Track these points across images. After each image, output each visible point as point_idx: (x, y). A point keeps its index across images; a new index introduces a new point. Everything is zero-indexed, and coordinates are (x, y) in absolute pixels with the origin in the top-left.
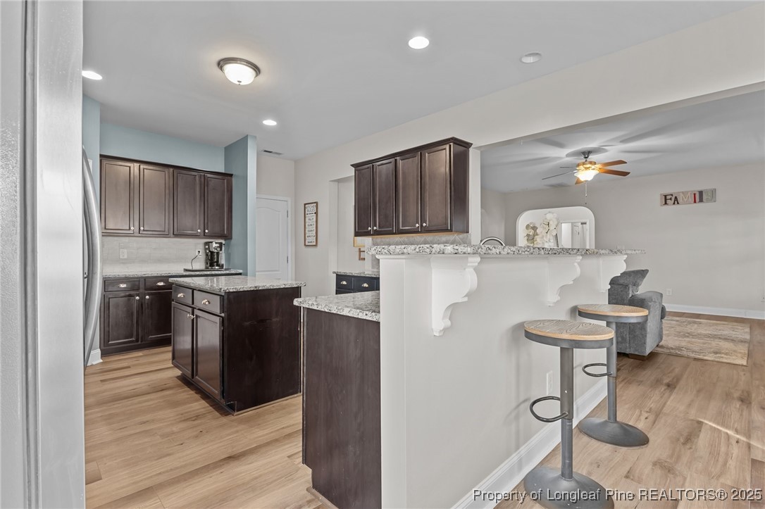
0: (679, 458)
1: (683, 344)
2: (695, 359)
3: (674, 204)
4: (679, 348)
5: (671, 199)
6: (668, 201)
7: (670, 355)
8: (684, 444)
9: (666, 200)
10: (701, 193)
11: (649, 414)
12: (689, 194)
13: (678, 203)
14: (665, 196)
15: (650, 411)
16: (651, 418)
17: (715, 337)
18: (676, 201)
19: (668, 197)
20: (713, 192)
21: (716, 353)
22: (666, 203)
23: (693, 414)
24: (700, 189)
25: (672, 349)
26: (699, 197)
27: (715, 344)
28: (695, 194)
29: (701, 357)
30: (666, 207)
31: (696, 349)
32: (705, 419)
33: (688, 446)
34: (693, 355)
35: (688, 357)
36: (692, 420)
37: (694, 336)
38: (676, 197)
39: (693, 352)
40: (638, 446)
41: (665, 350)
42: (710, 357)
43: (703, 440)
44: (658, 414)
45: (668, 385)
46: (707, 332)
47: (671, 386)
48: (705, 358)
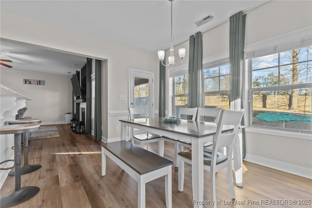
0: (53, 166)
1: (39, 135)
2: (45, 139)
3: (29, 84)
4: (38, 137)
5: (28, 82)
6: (27, 82)
7: (35, 140)
8: (53, 162)
9: (26, 82)
10: (40, 81)
11: (37, 159)
12: (35, 81)
13: (31, 84)
14: (26, 80)
15: (37, 158)
16: (39, 160)
17: (48, 131)
18: (30, 83)
19: (27, 81)
20: (44, 82)
21: (50, 135)
22: (26, 83)
23: (51, 153)
24: (40, 80)
25: (35, 138)
26: (39, 83)
27: (49, 133)
28: (37, 81)
29: (46, 138)
30: (26, 84)
31: (43, 136)
32: (55, 153)
33: (54, 162)
34: (43, 138)
35: (42, 139)
36: (52, 155)
37: (41, 132)
38: (30, 81)
39: (43, 137)
40: (38, 169)
41: (33, 139)
42: (49, 137)
43: (57, 158)
44: (40, 158)
45: (39, 149)
46: (45, 130)
47: (41, 149)
48: (48, 138)
